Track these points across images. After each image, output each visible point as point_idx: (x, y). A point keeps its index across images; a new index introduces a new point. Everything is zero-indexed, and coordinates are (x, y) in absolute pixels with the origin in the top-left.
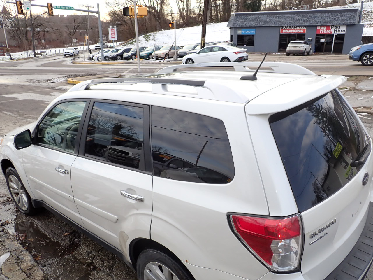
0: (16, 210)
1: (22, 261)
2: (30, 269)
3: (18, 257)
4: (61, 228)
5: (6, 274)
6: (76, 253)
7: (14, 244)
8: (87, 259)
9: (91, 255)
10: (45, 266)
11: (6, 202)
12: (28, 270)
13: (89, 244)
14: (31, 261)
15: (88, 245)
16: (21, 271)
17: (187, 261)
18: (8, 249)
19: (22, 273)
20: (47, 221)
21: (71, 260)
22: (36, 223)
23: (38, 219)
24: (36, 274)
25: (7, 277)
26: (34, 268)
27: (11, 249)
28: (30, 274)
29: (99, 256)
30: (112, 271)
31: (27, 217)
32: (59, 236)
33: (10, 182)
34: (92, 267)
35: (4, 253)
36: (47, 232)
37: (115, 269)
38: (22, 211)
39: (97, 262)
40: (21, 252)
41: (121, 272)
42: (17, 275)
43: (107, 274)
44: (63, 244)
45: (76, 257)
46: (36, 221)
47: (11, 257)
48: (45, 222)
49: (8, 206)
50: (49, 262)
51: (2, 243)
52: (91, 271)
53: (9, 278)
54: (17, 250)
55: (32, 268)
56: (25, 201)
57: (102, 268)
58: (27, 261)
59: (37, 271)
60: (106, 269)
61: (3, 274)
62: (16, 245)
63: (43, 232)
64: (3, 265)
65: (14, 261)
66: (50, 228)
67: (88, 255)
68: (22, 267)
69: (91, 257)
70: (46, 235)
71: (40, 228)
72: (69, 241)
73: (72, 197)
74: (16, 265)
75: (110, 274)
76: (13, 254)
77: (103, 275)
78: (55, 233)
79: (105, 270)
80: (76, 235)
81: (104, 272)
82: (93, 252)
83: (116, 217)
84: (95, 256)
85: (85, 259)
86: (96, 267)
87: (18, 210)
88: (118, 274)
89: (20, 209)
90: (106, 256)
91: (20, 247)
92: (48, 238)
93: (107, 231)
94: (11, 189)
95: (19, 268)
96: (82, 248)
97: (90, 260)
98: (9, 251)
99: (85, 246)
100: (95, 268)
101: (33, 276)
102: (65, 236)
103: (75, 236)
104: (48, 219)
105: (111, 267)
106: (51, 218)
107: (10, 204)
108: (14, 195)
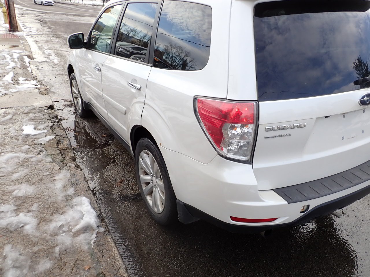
0: (74, 112)
1: (62, 143)
2: (64, 149)
3: (60, 140)
4: (102, 131)
5: (46, 148)
6: (105, 149)
7: (61, 131)
8: (112, 155)
9: (115, 153)
10: (78, 152)
11: (70, 105)
12: (63, 150)
13: (118, 145)
14: (67, 145)
15: (116, 146)
16: (57, 148)
17: (161, 144)
18: (55, 133)
19: (58, 151)
20: (93, 124)
21: (99, 152)
22: (85, 123)
23: (88, 122)
24: (68, 154)
25: (46, 150)
26: (68, 150)
27: (57, 134)
28: (64, 153)
29: (122, 155)
30: (127, 167)
31: (80, 118)
32: (99, 136)
33: (72, 87)
34: (112, 161)
35: (51, 135)
36: (90, 131)
37: (129, 166)
38: (78, 114)
39: (118, 159)
40: (63, 138)
41: (134, 169)
42: (53, 151)
43: (122, 168)
44: (99, 142)
45: (104, 152)
46: (85, 122)
47: (55, 139)
48: (92, 124)
49: (70, 109)
50: (82, 150)
51: (53, 129)
52: (110, 163)
53: (47, 151)
54: (61, 135)
55: (66, 149)
56: (80, 104)
57: (120, 163)
58: (65, 144)
59: (70, 152)
60: (123, 165)
61: (44, 148)
62: (62, 132)
63: (88, 131)
64: (47, 142)
65: (55, 141)
66: (94, 129)
67: (114, 152)
68: (59, 147)
69: (115, 154)
70: (89, 133)
71: (87, 127)
72: (105, 141)
73: (102, 93)
74: (55, 144)
75: (124, 168)
76: (57, 137)
77: (118, 168)
78: (96, 134)
79: (121, 165)
80: (112, 138)
81: (120, 166)
82: (118, 151)
83: (125, 108)
84: (118, 154)
85: (110, 154)
86: (116, 161)
87: (76, 112)
88: (130, 170)
89: (77, 112)
90: (127, 156)
91: (64, 134)
92: (89, 136)
93: (121, 125)
94: (73, 93)
95: (56, 146)
96: (111, 147)
97: (114, 156)
98: (55, 135)
99: (114, 146)
100: (114, 162)
101: (65, 155)
102: (103, 137)
103: (110, 139)
104: (95, 123)
105: (126, 164)
106: (98, 122)
107: (72, 107)
108: (75, 99)
